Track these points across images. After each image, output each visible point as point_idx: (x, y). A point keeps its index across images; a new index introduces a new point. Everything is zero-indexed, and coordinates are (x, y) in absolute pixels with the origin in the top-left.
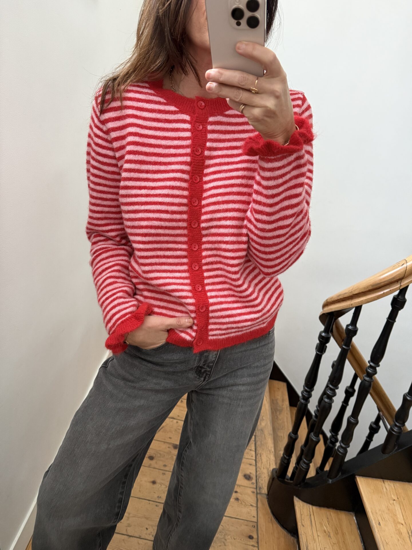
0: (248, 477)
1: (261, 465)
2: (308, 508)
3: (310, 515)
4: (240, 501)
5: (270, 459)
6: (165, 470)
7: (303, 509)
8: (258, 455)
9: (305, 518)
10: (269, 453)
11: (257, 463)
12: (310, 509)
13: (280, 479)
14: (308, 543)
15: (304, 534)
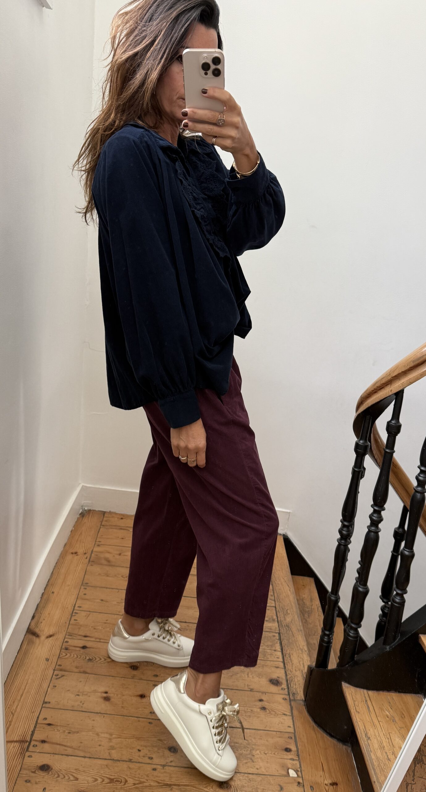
0: (275, 682)
1: (292, 667)
2: (363, 695)
3: (366, 701)
4: (267, 710)
5: (303, 660)
7: (356, 695)
8: (285, 656)
9: (359, 704)
10: (301, 652)
11: (286, 665)
12: (365, 694)
13: (321, 669)
14: (368, 730)
15: (361, 721)
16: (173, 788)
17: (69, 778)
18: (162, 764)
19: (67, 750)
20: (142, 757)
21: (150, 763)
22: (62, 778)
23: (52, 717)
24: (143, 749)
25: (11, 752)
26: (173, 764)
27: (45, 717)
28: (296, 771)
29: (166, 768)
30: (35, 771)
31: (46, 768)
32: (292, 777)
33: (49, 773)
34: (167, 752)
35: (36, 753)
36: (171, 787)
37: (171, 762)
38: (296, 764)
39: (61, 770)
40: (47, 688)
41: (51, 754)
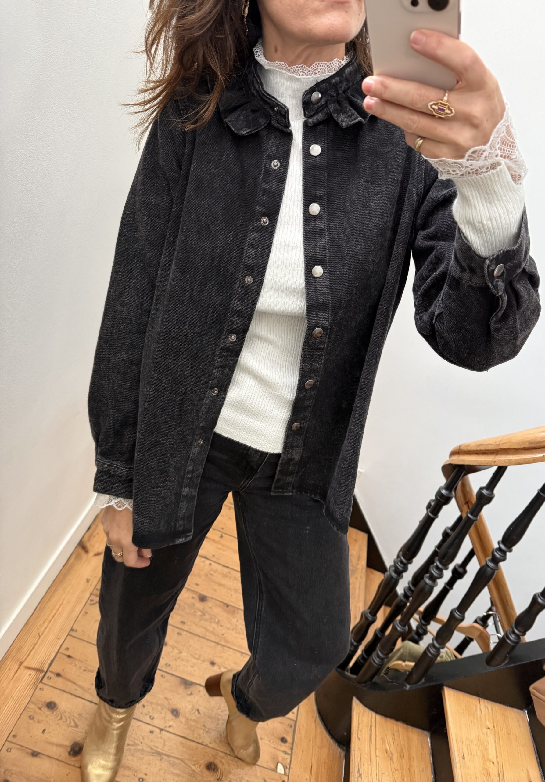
2: (370, 718)
3: (371, 726)
6: (181, 629)
7: (363, 714)
9: (363, 729)
12: (372, 718)
13: (339, 670)
14: (362, 764)
15: (359, 751)
16: (162, 758)
17: (70, 723)
18: (162, 727)
19: (76, 690)
20: (144, 715)
21: (150, 723)
22: (64, 722)
23: (74, 648)
24: (147, 706)
25: (24, 681)
26: (171, 730)
27: (68, 647)
28: (285, 767)
29: (163, 732)
30: (42, 707)
31: (53, 705)
32: (280, 774)
33: (53, 713)
34: (170, 716)
35: (47, 687)
36: (162, 756)
37: (170, 726)
38: (287, 759)
39: (65, 712)
40: (79, 613)
41: (60, 691)
